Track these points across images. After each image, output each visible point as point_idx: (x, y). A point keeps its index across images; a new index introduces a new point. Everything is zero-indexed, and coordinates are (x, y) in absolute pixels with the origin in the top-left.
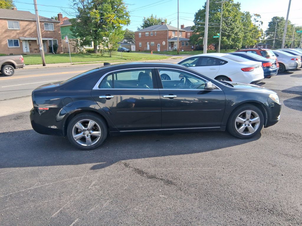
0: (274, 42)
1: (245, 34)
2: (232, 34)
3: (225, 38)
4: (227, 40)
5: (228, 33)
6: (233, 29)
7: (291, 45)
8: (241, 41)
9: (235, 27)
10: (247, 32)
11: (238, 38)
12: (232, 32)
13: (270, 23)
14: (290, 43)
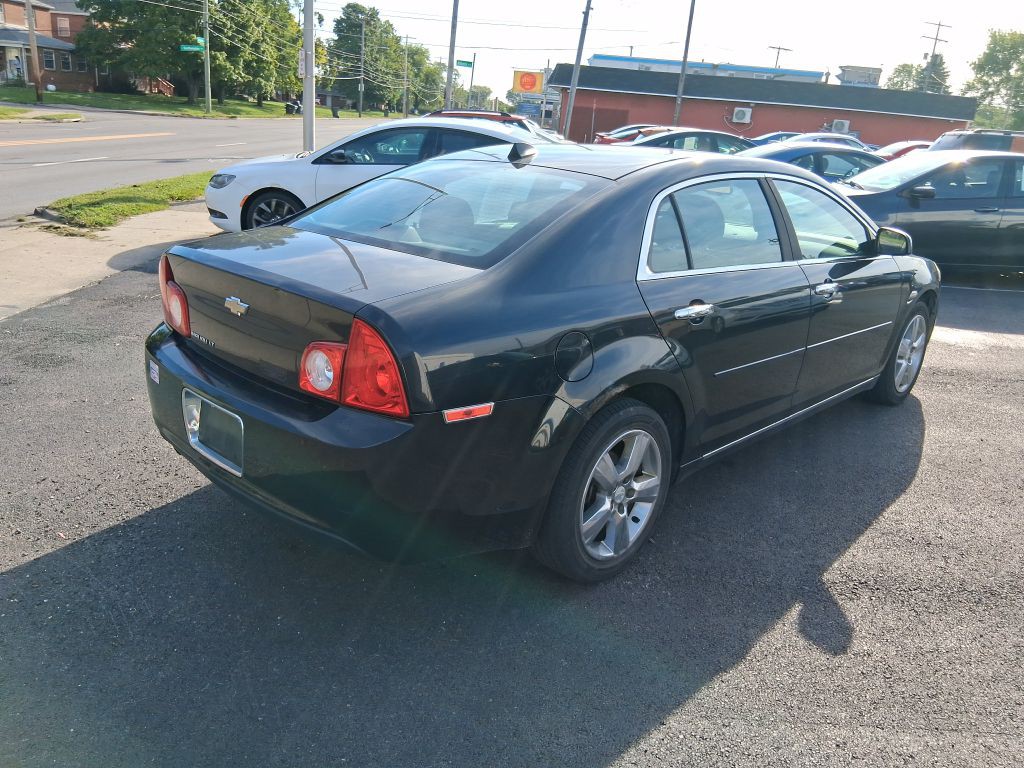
0: (361, 87)
1: (279, 50)
2: (244, 46)
3: (222, 56)
4: (228, 65)
5: (228, 37)
6: (244, 26)
7: (399, 103)
8: (271, 74)
9: (252, 23)
10: (284, 46)
11: (262, 61)
12: (241, 37)
13: (339, 22)
14: (398, 96)
